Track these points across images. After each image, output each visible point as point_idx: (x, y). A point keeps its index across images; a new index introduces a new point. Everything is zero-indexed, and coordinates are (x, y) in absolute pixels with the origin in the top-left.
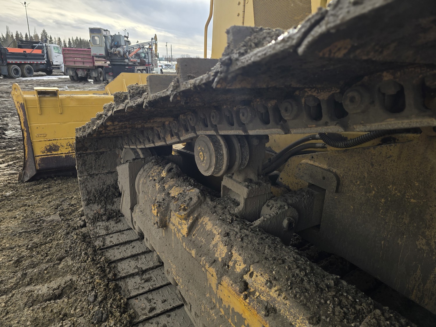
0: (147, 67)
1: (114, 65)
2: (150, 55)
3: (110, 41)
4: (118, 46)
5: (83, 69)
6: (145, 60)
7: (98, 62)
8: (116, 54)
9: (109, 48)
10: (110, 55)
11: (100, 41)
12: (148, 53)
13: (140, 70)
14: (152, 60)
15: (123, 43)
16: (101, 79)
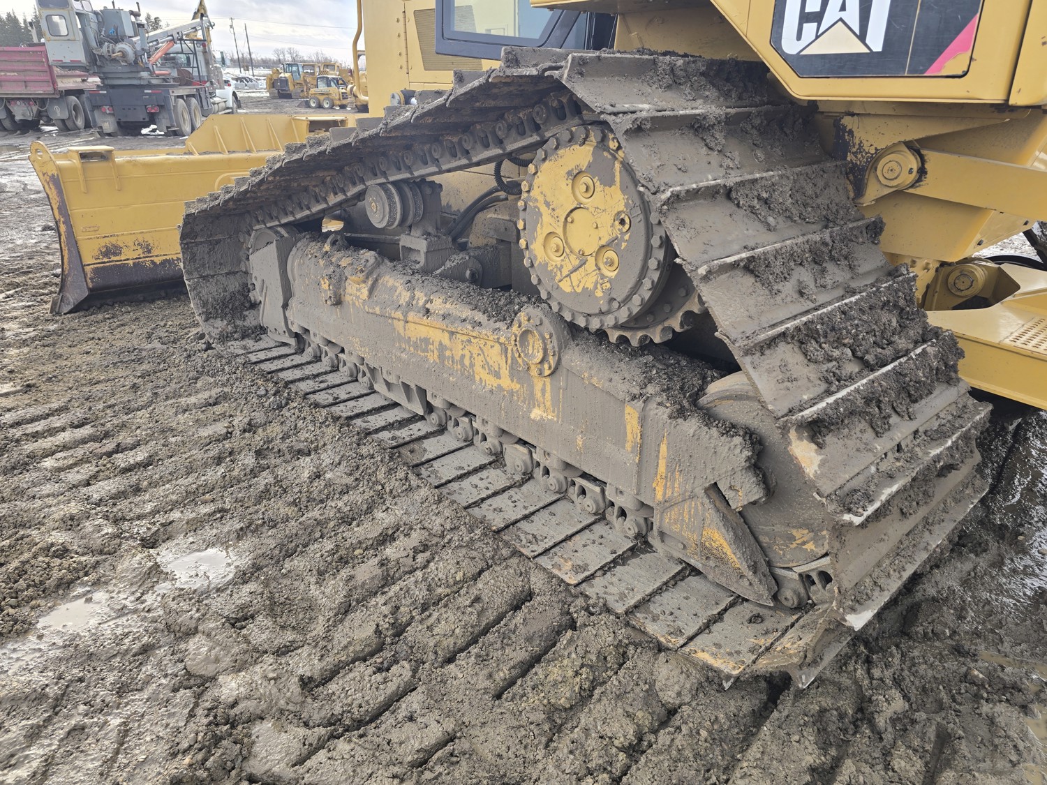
0: (198, 90)
1: (113, 87)
2: (200, 57)
3: (94, 26)
4: (118, 38)
5: (26, 100)
6: (190, 70)
7: (65, 80)
8: (114, 60)
9: (94, 44)
10: (98, 63)
11: (70, 27)
12: (195, 54)
13: (181, 97)
14: (208, 71)
15: (129, 31)
16: (80, 122)
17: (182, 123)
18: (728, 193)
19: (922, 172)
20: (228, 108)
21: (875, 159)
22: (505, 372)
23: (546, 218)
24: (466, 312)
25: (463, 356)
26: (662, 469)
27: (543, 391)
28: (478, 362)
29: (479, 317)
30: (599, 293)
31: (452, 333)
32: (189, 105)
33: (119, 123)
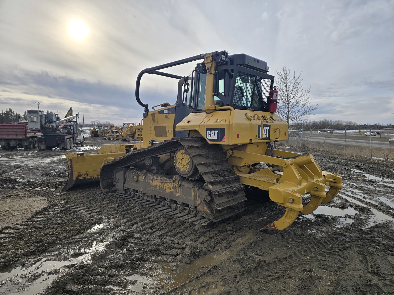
0: (73, 136)
1: (47, 136)
2: (75, 126)
3: (44, 118)
4: (51, 122)
5: (15, 140)
6: (71, 130)
7: (29, 134)
8: (50, 128)
9: (43, 124)
10: (44, 129)
11: (37, 119)
12: (73, 125)
13: (68, 138)
14: (76, 130)
15: (54, 120)
16: (32, 147)
17: (67, 146)
18: (202, 155)
19: (233, 153)
20: (81, 141)
21: (227, 151)
22: (172, 188)
23: (178, 160)
24: (164, 178)
25: (164, 187)
26: (197, 199)
27: (178, 190)
28: (167, 187)
29: (168, 179)
30: (186, 171)
31: (162, 183)
32: (70, 140)
33: (46, 146)
